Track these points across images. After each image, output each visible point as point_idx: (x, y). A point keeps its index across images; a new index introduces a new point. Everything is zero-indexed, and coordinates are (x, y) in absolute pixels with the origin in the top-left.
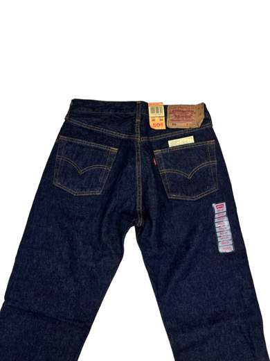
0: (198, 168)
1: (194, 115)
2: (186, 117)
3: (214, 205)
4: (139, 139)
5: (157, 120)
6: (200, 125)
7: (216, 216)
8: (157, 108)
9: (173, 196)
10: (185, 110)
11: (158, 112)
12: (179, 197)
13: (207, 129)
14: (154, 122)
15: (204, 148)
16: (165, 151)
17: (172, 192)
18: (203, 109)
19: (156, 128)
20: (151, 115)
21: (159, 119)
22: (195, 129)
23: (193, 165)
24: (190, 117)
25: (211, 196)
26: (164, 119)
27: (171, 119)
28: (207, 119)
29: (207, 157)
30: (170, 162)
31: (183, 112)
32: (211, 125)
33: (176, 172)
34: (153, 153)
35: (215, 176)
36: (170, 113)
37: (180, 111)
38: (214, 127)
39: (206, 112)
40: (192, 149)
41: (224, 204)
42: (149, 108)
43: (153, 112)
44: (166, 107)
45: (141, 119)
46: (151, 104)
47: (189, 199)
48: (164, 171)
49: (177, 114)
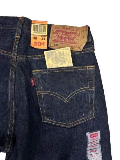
0: (76, 92)
1: (77, 38)
2: (69, 38)
3: (88, 134)
4: (16, 57)
5: (39, 39)
6: (82, 49)
7: (89, 145)
8: (40, 27)
9: (47, 120)
10: (68, 31)
11: (40, 30)
12: (53, 122)
13: (88, 54)
14: (35, 41)
15: (84, 73)
16: (43, 72)
17: (47, 116)
18: (87, 32)
19: (37, 47)
20: (33, 33)
21: (41, 38)
22: (77, 52)
23: (71, 89)
24: (73, 39)
25: (86, 123)
26: (46, 38)
27: (53, 39)
28: (90, 43)
29: (85, 82)
30: (48, 83)
31: (67, 33)
32: (93, 49)
33: (53, 94)
34: (31, 73)
35: (92, 103)
36: (53, 33)
37: (63, 32)
38: (96, 52)
39: (90, 35)
40: (72, 73)
41: (99, 132)
42: (32, 25)
43: (35, 30)
44: (50, 26)
45: (21, 36)
46: (35, 21)
47: (63, 125)
48: (41, 92)
49: (60, 35)
